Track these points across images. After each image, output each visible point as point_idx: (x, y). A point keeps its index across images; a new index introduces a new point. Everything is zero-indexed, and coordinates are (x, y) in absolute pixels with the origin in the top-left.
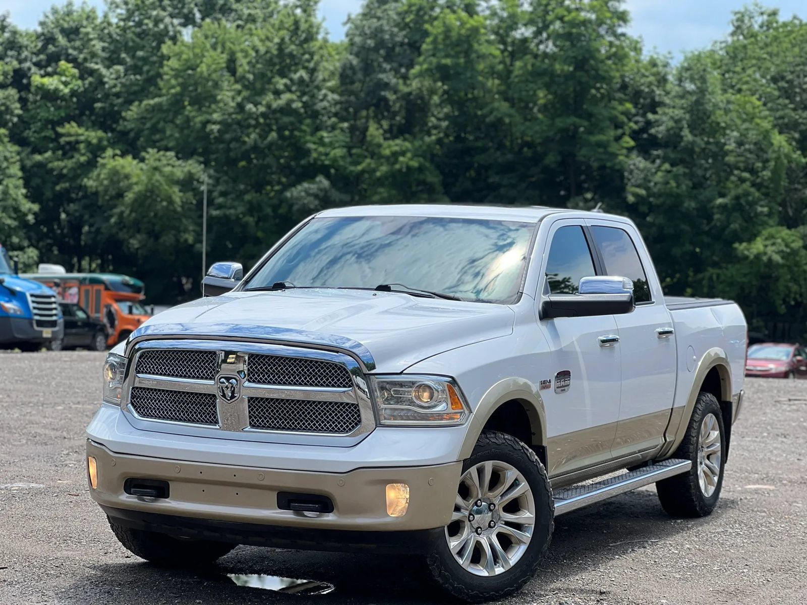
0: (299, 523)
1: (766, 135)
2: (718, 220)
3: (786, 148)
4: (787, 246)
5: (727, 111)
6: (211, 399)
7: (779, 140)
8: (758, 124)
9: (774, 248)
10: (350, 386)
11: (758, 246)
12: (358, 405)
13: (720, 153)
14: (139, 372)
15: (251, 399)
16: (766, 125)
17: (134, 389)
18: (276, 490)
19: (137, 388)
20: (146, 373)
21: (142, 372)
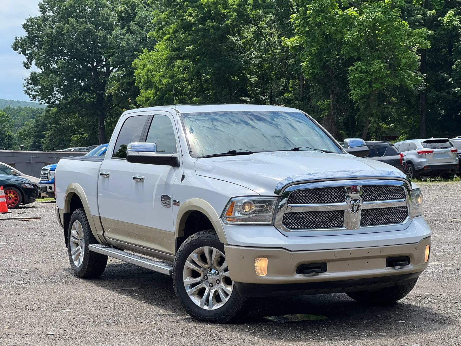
0: (397, 273)
6: (341, 213)
10: (404, 198)
12: (407, 207)
14: (289, 203)
15: (363, 210)
17: (285, 214)
18: (386, 257)
19: (287, 213)
20: (295, 203)
21: (292, 203)
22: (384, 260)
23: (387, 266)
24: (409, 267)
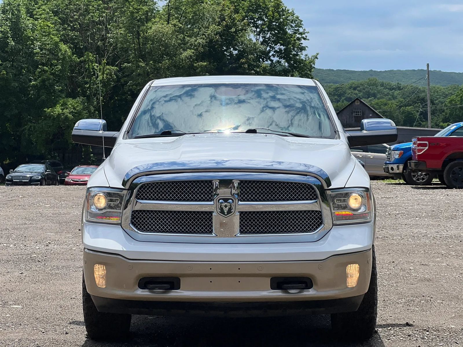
1: (56, 44)
2: (33, 94)
3: (69, 52)
4: (74, 108)
5: (33, 30)
6: (208, 215)
7: (63, 47)
8: (52, 38)
9: (67, 111)
10: (315, 199)
11: (58, 109)
12: (320, 212)
13: (32, 54)
15: (241, 213)
16: (57, 39)
17: (134, 212)
18: (270, 276)
19: (137, 211)
20: (146, 199)
21: (142, 199)
22: (268, 281)
23: (272, 288)
24: (309, 291)
